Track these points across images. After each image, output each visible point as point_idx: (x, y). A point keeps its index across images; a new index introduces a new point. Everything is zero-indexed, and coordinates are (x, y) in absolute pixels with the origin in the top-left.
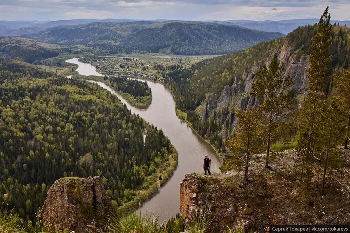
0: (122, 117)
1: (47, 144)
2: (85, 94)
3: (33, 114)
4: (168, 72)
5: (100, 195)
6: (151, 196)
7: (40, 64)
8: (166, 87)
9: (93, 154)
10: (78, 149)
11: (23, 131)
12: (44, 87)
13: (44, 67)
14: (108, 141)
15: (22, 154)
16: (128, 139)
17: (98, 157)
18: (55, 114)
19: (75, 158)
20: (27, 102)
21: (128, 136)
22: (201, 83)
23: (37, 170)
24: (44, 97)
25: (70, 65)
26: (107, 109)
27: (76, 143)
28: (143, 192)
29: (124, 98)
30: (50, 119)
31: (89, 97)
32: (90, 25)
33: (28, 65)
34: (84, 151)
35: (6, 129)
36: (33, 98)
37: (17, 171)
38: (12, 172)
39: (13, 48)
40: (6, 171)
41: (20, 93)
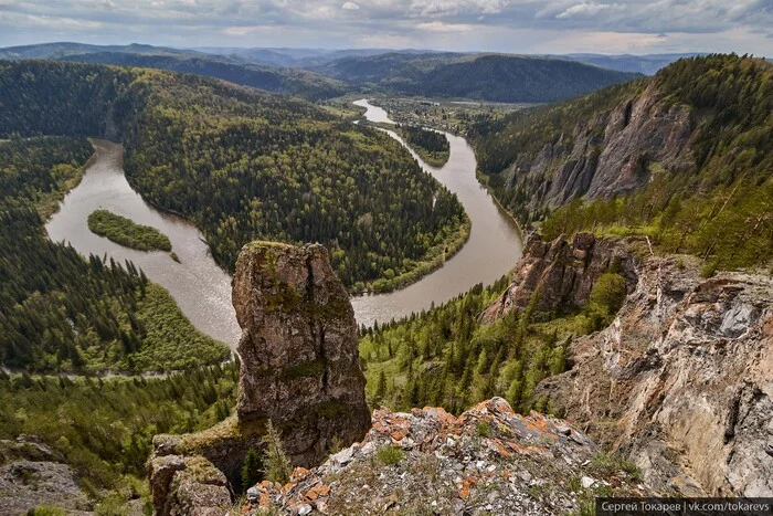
0: (410, 176)
1: (323, 199)
2: (371, 144)
3: (311, 163)
4: (473, 122)
6: (433, 269)
7: (324, 104)
8: (468, 142)
9: (374, 215)
10: (356, 208)
11: (299, 181)
12: (326, 132)
13: (327, 108)
14: (392, 201)
15: (296, 207)
16: (414, 201)
17: (378, 219)
18: (335, 165)
19: (353, 217)
20: (305, 148)
21: (415, 197)
22: (514, 138)
23: (311, 227)
24: (325, 143)
25: (358, 107)
26: (395, 163)
27: (355, 201)
28: (425, 264)
29: (416, 153)
30: (329, 171)
31: (375, 148)
32: (384, 56)
33: (310, 104)
34: (365, 210)
35: (281, 178)
36: (312, 144)
37: (290, 225)
38: (285, 226)
39: (294, 83)
40: (279, 224)
41: (298, 137)
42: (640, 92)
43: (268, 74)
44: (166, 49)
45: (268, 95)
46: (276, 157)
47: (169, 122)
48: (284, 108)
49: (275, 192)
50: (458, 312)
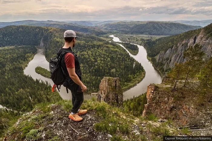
1: (101, 64)
3: (97, 54)
4: (146, 42)
5: (117, 84)
6: (134, 86)
7: (101, 37)
8: (144, 47)
9: (116, 69)
10: (111, 67)
11: (94, 59)
12: (101, 45)
13: (102, 38)
14: (121, 65)
15: (93, 66)
16: (128, 65)
17: (117, 70)
18: (105, 55)
19: (110, 69)
20: (96, 49)
21: (128, 64)
22: (159, 47)
23: (97, 73)
24: (101, 48)
26: (122, 54)
27: (110, 65)
28: (132, 84)
29: (128, 50)
30: (103, 56)
31: (116, 49)
32: (119, 22)
33: (97, 37)
34: (113, 68)
35: (89, 58)
36: (98, 48)
37: (91, 72)
38: (90, 72)
39: (92, 31)
40: (88, 71)
41: (93, 46)
42: (199, 33)
43: (85, 28)
44: (56, 22)
45: (85, 34)
46: (87, 52)
47: (58, 42)
48: (90, 38)
49: (87, 62)
50: (142, 99)
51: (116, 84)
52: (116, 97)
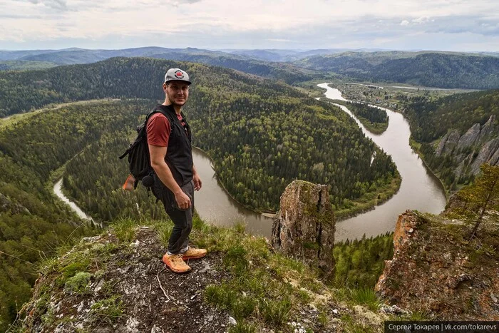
0: (355, 139)
1: (291, 150)
2: (328, 115)
3: (285, 125)
4: (411, 102)
5: (324, 200)
6: (366, 210)
7: (297, 86)
8: (405, 117)
9: (325, 165)
10: (313, 159)
11: (275, 137)
12: (297, 105)
13: (299, 89)
14: (339, 156)
15: (272, 153)
16: (356, 158)
17: (328, 167)
18: (301, 128)
19: (310, 164)
20: (282, 115)
21: (358, 155)
22: (445, 117)
23: (280, 167)
24: (296, 113)
25: (320, 88)
26: (344, 129)
27: (312, 154)
28: (360, 205)
29: (361, 122)
30: (296, 131)
31: (331, 117)
32: (344, 54)
33: (288, 86)
34: (319, 160)
35: (264, 133)
36: (287, 112)
37: (267, 165)
38: (263, 165)
39: (278, 72)
40: (260, 163)
41: (278, 108)
43: (263, 66)
44: (205, 51)
45: (262, 79)
46: (263, 120)
47: (203, 94)
48: (271, 88)
49: (260, 142)
50: (385, 245)
51: (320, 201)
52: (317, 229)
